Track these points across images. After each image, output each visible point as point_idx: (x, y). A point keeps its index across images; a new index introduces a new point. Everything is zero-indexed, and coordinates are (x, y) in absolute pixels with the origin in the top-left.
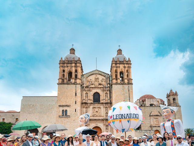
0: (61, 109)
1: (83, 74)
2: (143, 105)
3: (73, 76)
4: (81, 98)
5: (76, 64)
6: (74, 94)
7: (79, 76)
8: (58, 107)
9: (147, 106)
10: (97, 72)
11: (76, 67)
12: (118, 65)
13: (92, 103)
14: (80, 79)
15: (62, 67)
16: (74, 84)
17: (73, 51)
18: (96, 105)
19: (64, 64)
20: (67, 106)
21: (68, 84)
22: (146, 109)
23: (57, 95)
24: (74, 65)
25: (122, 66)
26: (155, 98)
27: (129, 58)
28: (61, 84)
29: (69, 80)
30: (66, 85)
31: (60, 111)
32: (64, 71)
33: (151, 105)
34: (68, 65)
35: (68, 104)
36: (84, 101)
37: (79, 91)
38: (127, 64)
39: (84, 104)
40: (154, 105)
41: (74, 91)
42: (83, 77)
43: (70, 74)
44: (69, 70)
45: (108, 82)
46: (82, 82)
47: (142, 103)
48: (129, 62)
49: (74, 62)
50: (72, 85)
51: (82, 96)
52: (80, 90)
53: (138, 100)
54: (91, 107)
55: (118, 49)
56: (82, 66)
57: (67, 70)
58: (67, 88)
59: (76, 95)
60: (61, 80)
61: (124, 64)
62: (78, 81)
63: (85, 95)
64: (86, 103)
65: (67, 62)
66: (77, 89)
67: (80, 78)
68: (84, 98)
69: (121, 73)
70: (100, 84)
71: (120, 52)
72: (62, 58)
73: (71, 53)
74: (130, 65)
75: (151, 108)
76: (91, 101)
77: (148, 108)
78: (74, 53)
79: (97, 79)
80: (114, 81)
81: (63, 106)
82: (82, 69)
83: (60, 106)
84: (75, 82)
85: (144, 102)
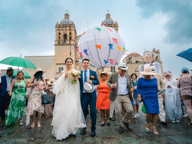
0: (58, 66)
1: (77, 36)
2: (129, 62)
3: (68, 38)
4: (76, 57)
5: (70, 27)
6: (69, 54)
7: (73, 38)
8: (55, 65)
9: (133, 63)
11: (70, 30)
14: (74, 41)
15: (58, 30)
16: (69, 45)
17: (67, 16)
19: (60, 27)
20: (63, 64)
21: (63, 45)
22: (132, 66)
23: (54, 55)
24: (68, 28)
26: (140, 56)
27: (116, 22)
28: (58, 45)
29: (65, 41)
31: (57, 69)
32: (60, 34)
33: (137, 62)
34: (63, 28)
38: (114, 27)
40: (139, 62)
41: (69, 51)
42: (76, 39)
43: (65, 36)
44: (64, 33)
46: (75, 43)
47: (128, 60)
48: (116, 25)
49: (68, 26)
50: (67, 46)
51: (76, 55)
52: (74, 50)
53: (125, 58)
55: (107, 13)
56: (75, 29)
57: (62, 33)
58: (62, 49)
60: (57, 42)
61: (112, 27)
62: (72, 42)
65: (62, 26)
66: (71, 49)
67: (74, 39)
68: (78, 57)
71: (108, 16)
72: (58, 23)
73: (65, 18)
74: (117, 28)
75: (137, 64)
77: (134, 64)
78: (68, 18)
81: (59, 64)
82: (75, 32)
83: (57, 64)
84: (69, 43)
85: (130, 59)
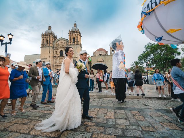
3: (48, 42)
5: (49, 35)
7: (51, 42)
10: (62, 39)
11: (49, 37)
12: (72, 34)
13: (58, 57)
15: (43, 38)
16: (49, 47)
18: (61, 58)
19: (44, 36)
20: (45, 59)
23: (40, 54)
24: (48, 36)
25: (74, 34)
27: (78, 29)
28: (42, 47)
29: (47, 45)
30: (45, 48)
33: (100, 55)
34: (46, 36)
35: (46, 58)
36: (54, 56)
37: (51, 51)
38: (76, 33)
39: (54, 57)
41: (49, 51)
42: (54, 42)
45: (67, 44)
46: (53, 45)
48: (78, 32)
51: (53, 53)
54: (58, 59)
57: (45, 39)
59: (49, 53)
60: (42, 45)
61: (75, 33)
62: (51, 45)
63: (55, 52)
64: (55, 57)
68: (55, 54)
69: (74, 38)
70: (63, 46)
71: (75, 25)
72: (43, 33)
73: (49, 29)
76: (58, 56)
79: (61, 43)
80: (69, 44)
81: (43, 59)
